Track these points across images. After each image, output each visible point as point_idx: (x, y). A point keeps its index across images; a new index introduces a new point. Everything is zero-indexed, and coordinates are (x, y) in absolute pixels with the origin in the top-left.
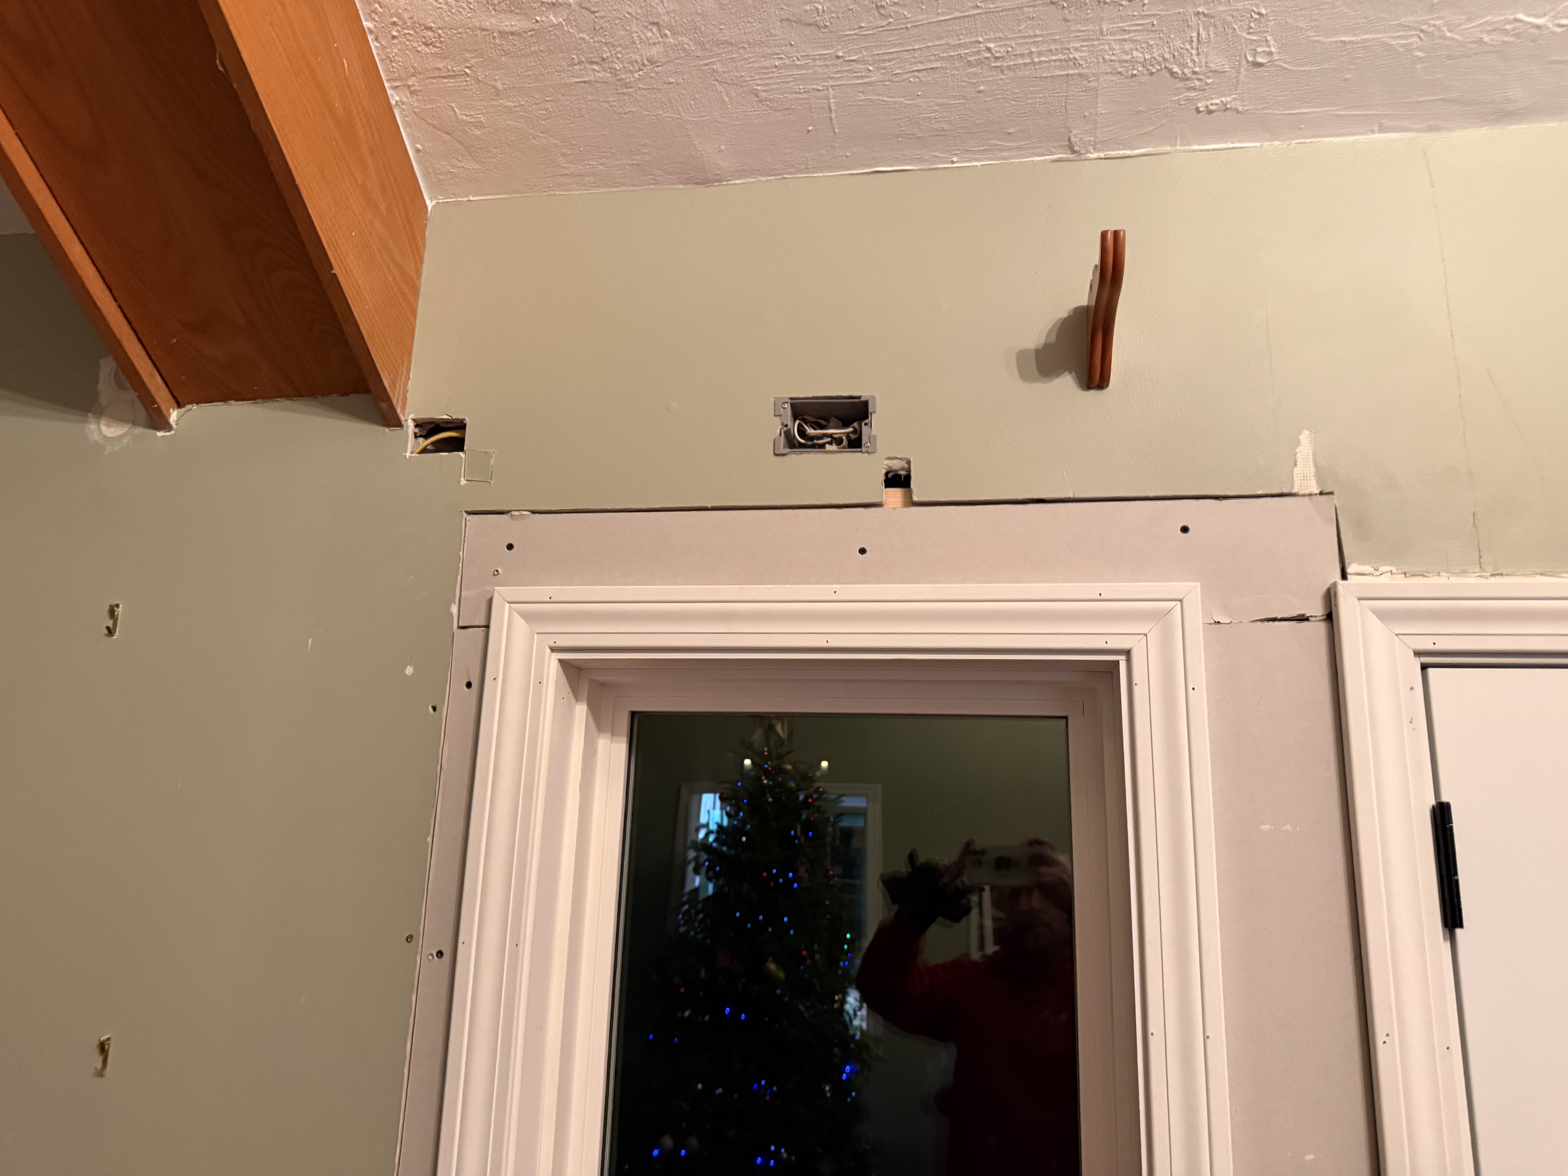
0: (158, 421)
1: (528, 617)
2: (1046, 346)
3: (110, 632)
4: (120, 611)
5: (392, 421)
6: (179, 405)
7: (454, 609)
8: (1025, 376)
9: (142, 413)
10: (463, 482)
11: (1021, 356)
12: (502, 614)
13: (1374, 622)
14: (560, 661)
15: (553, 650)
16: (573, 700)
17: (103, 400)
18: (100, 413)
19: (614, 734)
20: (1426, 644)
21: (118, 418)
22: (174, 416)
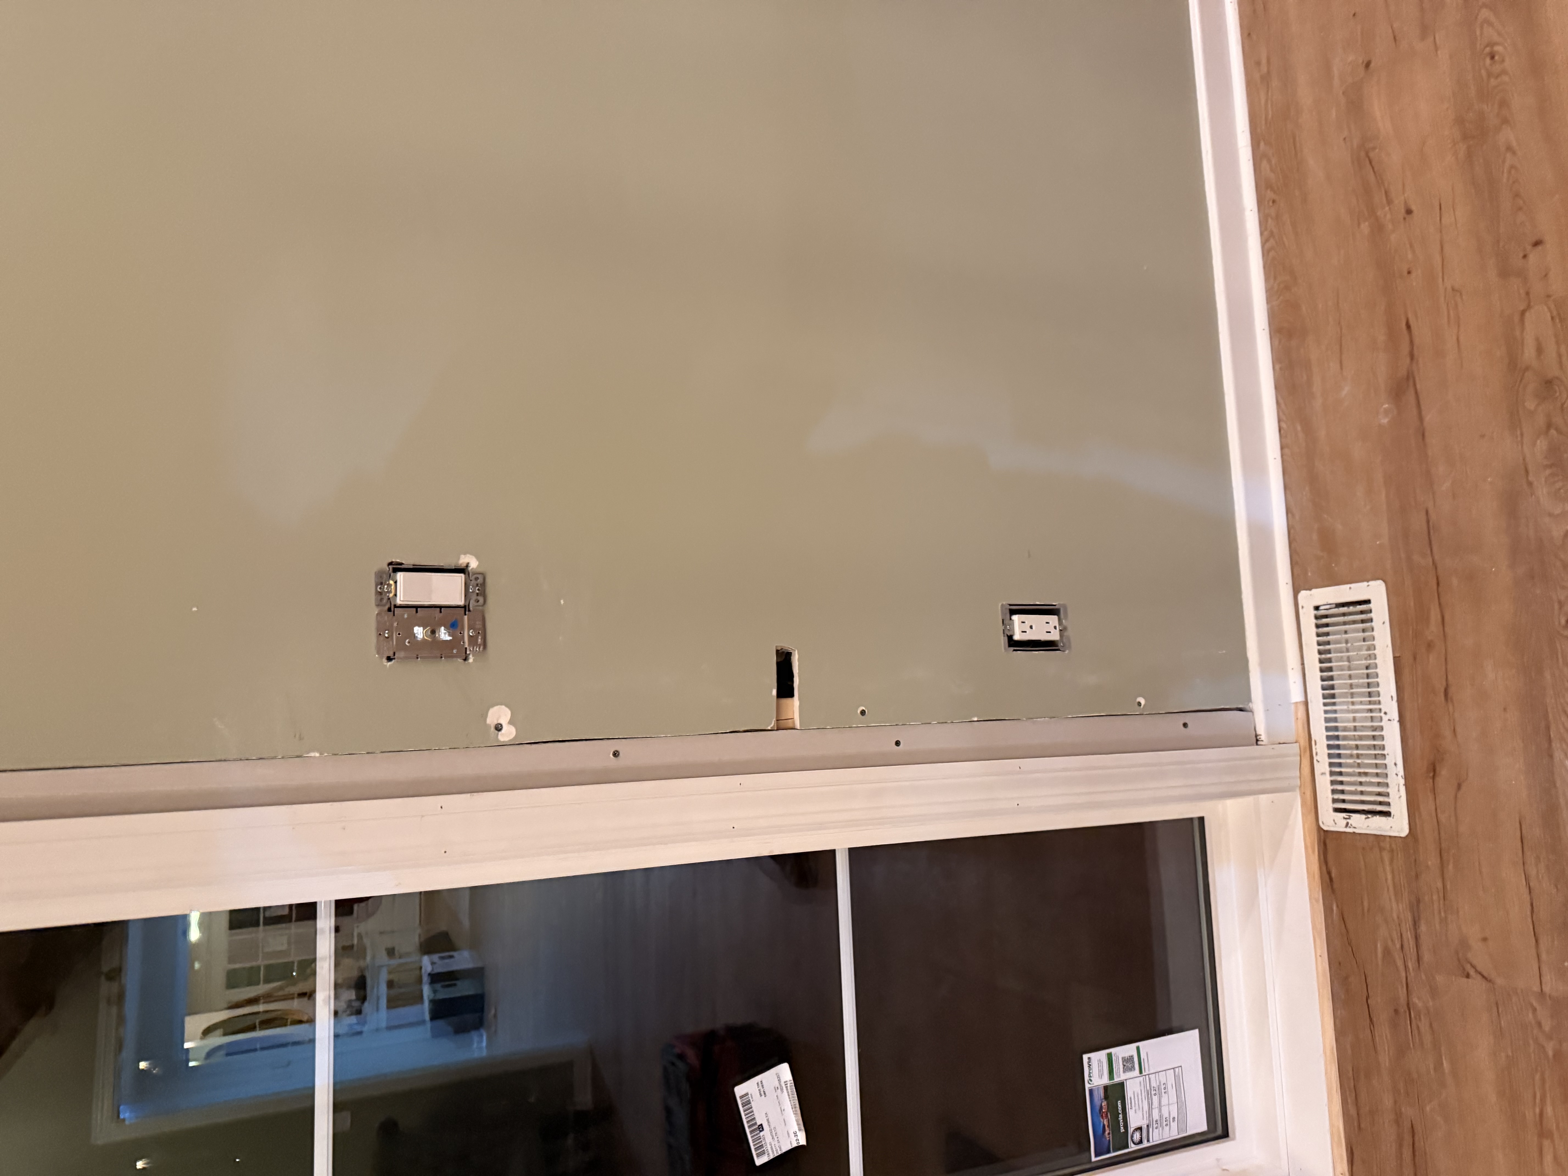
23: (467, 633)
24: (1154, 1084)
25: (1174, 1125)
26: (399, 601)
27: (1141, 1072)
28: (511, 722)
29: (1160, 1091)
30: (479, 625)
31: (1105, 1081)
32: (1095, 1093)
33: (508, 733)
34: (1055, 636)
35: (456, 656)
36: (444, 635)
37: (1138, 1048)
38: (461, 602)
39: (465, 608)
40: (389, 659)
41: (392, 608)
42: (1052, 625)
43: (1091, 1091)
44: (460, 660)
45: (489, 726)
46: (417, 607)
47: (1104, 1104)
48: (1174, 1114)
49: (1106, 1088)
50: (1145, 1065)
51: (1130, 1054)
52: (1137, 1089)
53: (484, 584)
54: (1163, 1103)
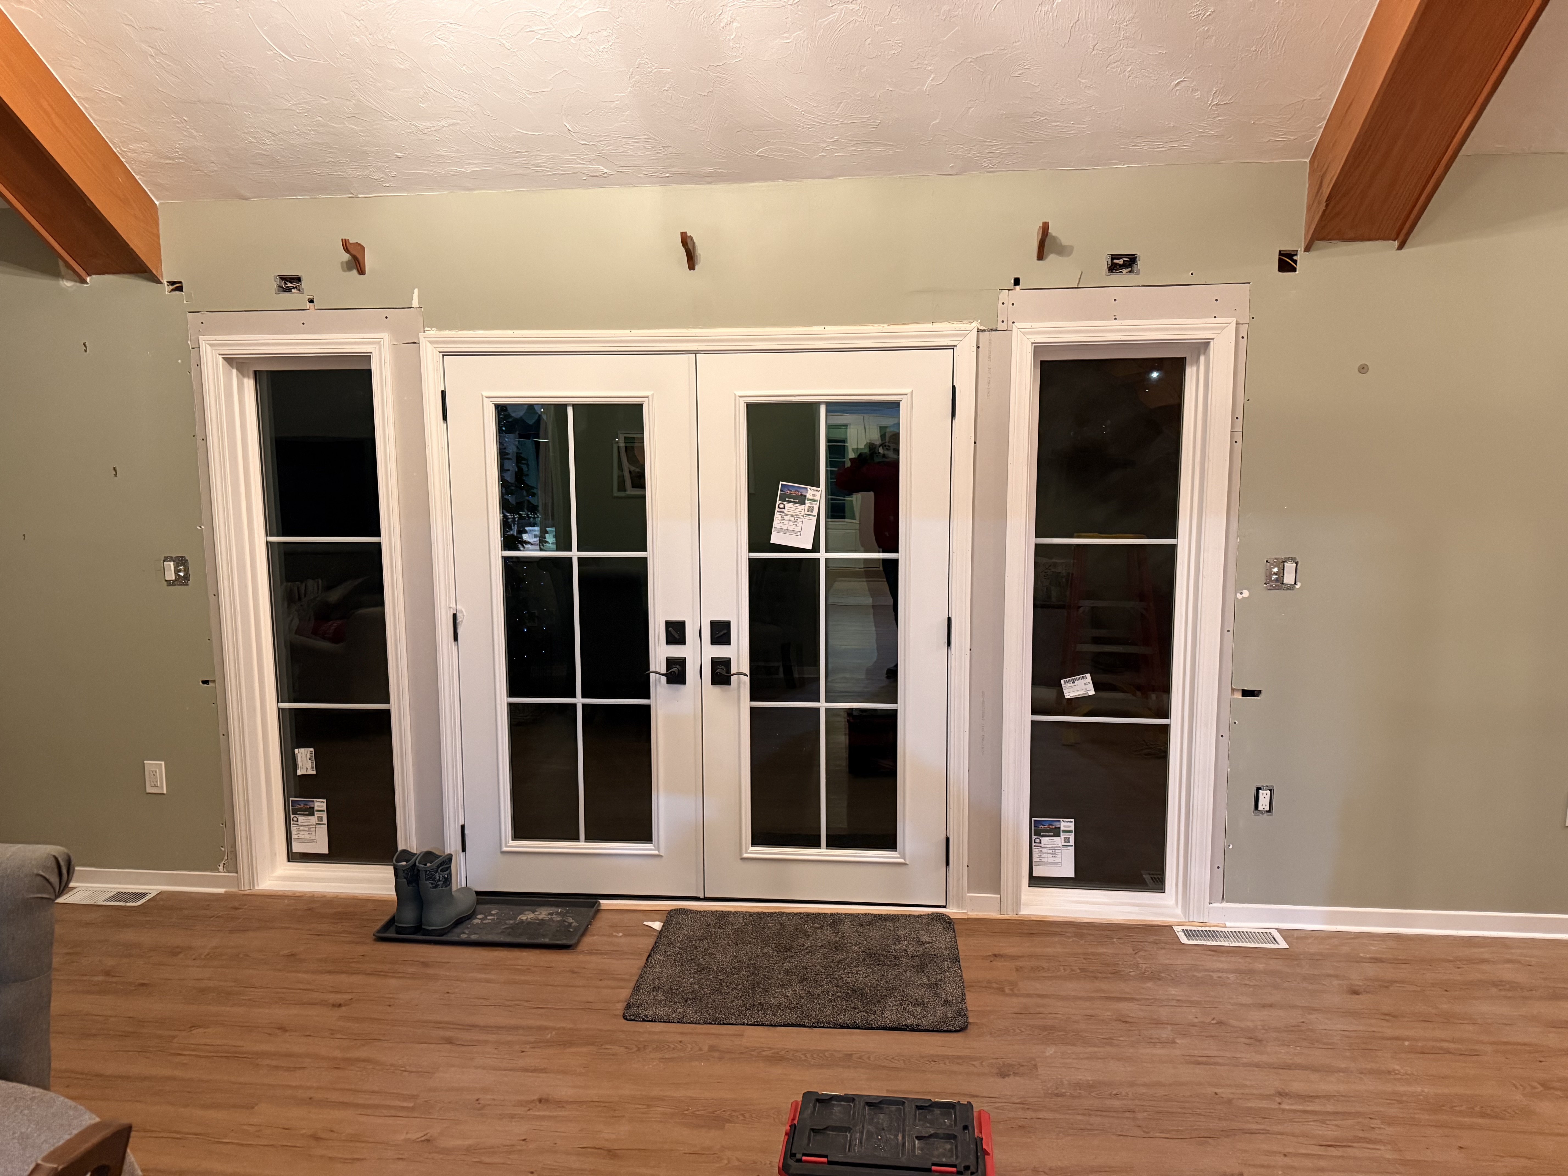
0: (84, 281)
1: (211, 345)
2: (349, 261)
3: (86, 351)
4: (87, 344)
5: (158, 282)
6: (89, 275)
7: (189, 343)
8: (344, 271)
9: (78, 279)
10: (185, 302)
11: (342, 263)
12: (203, 344)
13: (428, 344)
14: (223, 358)
15: (220, 355)
16: (231, 368)
17: (63, 273)
18: (63, 278)
19: (249, 377)
20: (441, 350)
21: (68, 280)
22: (88, 279)
23: (1274, 585)
24: (1057, 851)
25: (1038, 860)
26: (1286, 564)
27: (1063, 846)
28: (1243, 597)
29: (1054, 854)
30: (1277, 588)
31: (1062, 828)
32: (1058, 823)
33: (1239, 596)
34: (1260, 808)
35: (1266, 580)
36: (1274, 577)
37: (1072, 846)
38: (1285, 582)
39: (1283, 584)
40: (1267, 561)
41: (1284, 562)
42: (1265, 807)
43: (1059, 821)
44: (1265, 582)
45: (1242, 590)
46: (1283, 569)
47: (1053, 827)
48: (1043, 860)
49: (1059, 828)
50: (1065, 848)
51: (1071, 841)
52: (1056, 843)
53: (1290, 590)
54: (1048, 855)
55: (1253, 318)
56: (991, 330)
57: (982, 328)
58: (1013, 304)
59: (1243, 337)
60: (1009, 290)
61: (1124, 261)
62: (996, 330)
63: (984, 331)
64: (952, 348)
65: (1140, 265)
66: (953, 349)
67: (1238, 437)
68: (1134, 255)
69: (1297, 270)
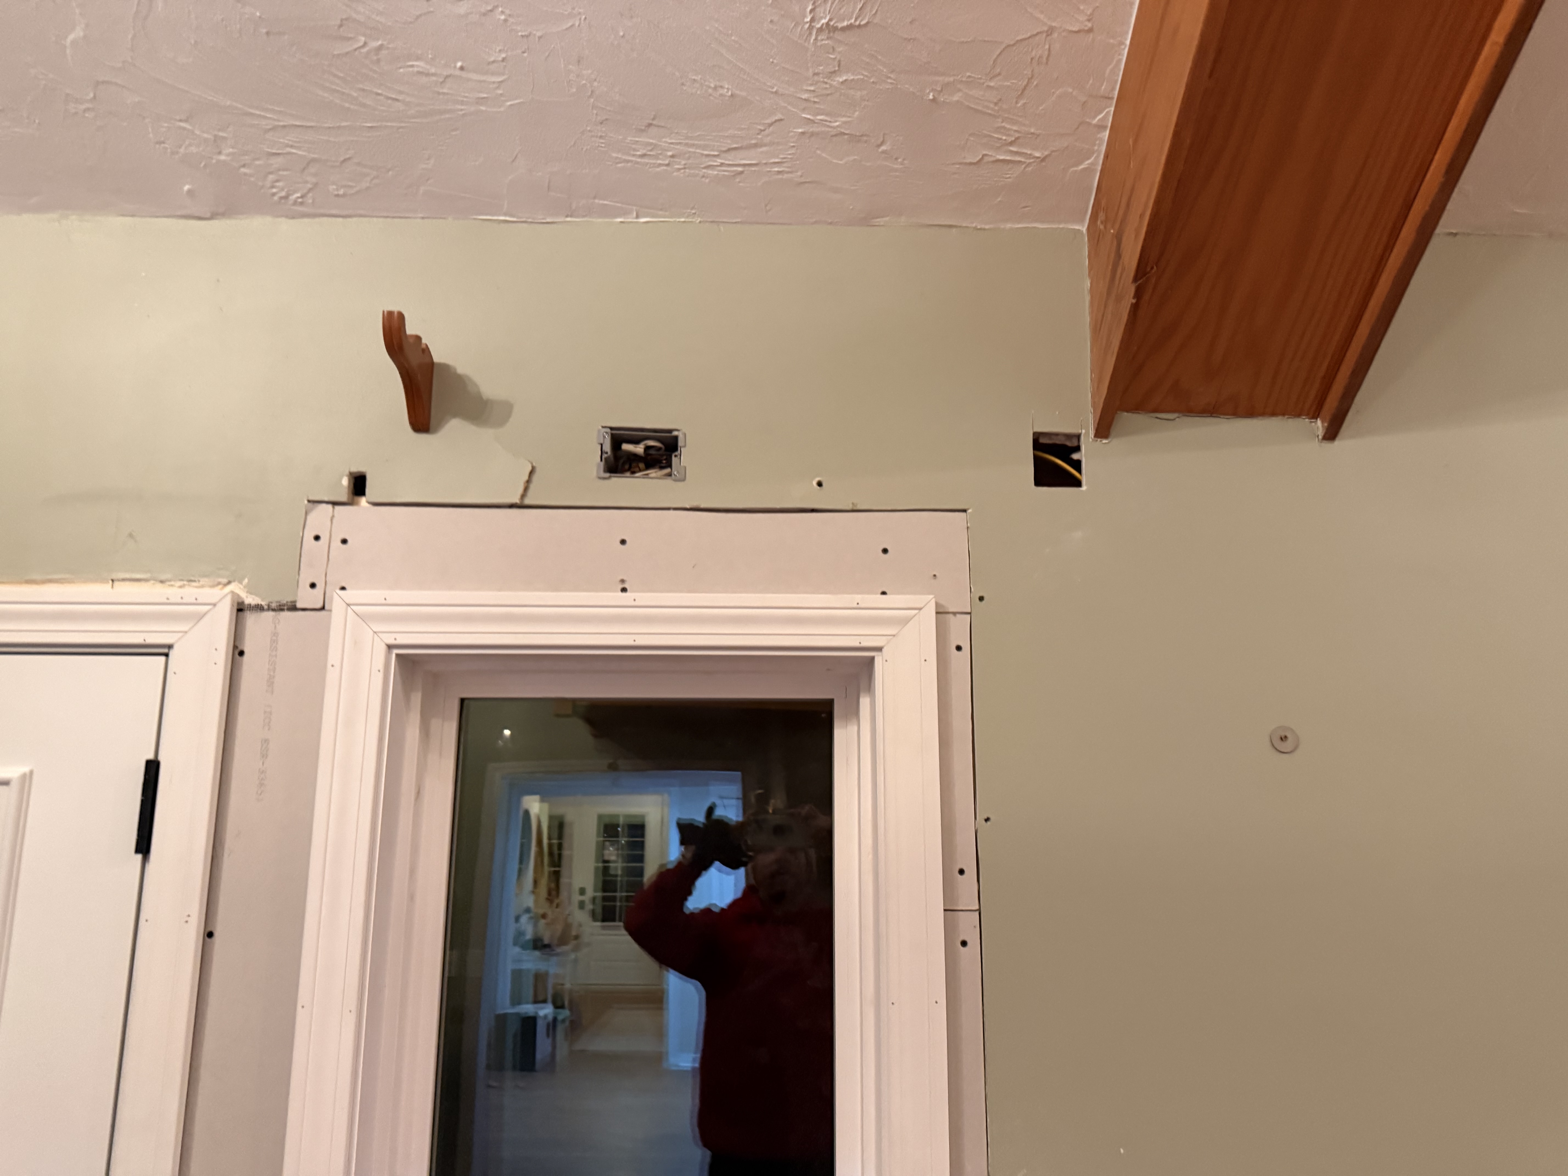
55: (981, 599)
56: (280, 608)
57: (250, 600)
58: (344, 541)
59: (959, 648)
60: (335, 504)
61: (647, 448)
62: (293, 608)
63: (259, 608)
64: (164, 651)
65: (685, 458)
66: (167, 655)
67: (967, 926)
68: (670, 431)
69: (1084, 482)
